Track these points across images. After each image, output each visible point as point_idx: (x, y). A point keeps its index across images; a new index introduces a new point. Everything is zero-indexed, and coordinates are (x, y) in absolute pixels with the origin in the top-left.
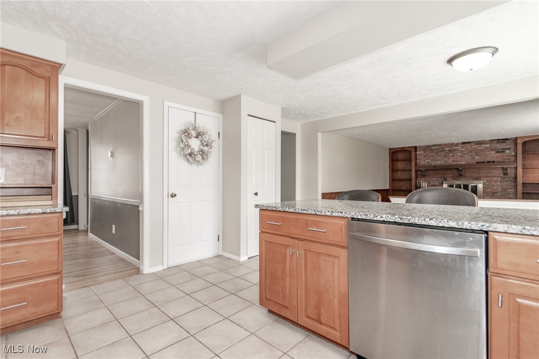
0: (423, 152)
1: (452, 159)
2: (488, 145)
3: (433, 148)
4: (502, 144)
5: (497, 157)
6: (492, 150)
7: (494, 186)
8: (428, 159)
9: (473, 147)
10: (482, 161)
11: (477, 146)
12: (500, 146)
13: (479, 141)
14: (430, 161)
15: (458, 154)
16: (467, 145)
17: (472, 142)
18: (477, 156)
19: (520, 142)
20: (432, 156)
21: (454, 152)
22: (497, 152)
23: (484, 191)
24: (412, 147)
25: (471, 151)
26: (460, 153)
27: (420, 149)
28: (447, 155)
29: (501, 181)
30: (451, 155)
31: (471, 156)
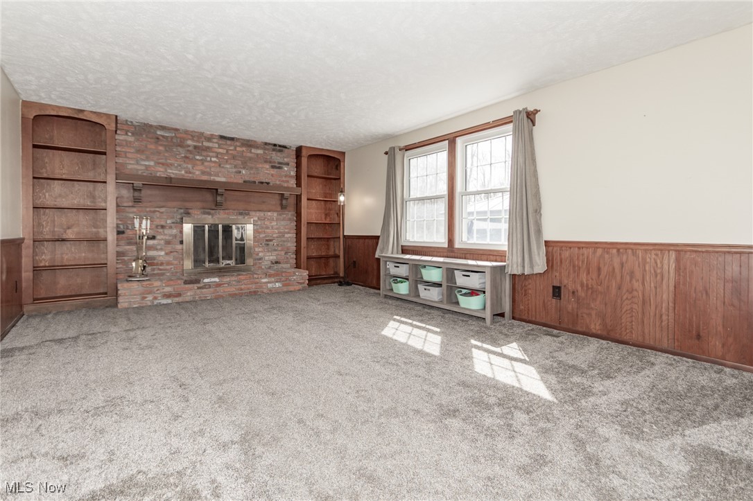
0: (131, 139)
1: (201, 167)
2: (260, 152)
3: (159, 133)
4: (279, 154)
5: (272, 175)
6: (266, 162)
7: (268, 228)
8: (148, 159)
9: (238, 149)
10: (252, 179)
11: (244, 149)
12: (277, 157)
13: (248, 141)
14: (152, 163)
15: (213, 159)
16: (229, 142)
17: (238, 140)
18: (244, 168)
19: (304, 153)
20: (159, 153)
21: (204, 153)
22: (273, 167)
23: (255, 237)
24: (108, 116)
25: (234, 157)
26: (217, 157)
27: (125, 127)
28: (191, 156)
29: (277, 220)
30: (198, 157)
31: (235, 167)
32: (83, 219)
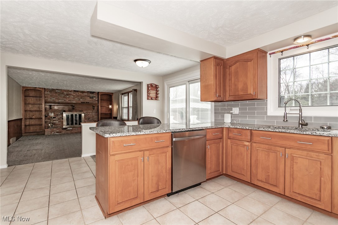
0: (49, 93)
1: (68, 99)
2: (86, 94)
3: (56, 91)
4: (92, 94)
5: (90, 100)
6: (88, 97)
7: (89, 115)
8: (54, 98)
9: (79, 94)
10: (84, 102)
11: (81, 94)
12: (91, 95)
13: (82, 91)
14: (54, 99)
15: (72, 97)
16: (76, 92)
17: (79, 91)
18: (81, 99)
19: (99, 94)
20: (56, 96)
21: (69, 95)
22: (90, 98)
23: (85, 117)
24: (43, 88)
25: (78, 96)
26: (73, 96)
27: (48, 90)
28: (65, 96)
29: (92, 112)
30: (67, 97)
31: (79, 98)
32: (37, 113)
